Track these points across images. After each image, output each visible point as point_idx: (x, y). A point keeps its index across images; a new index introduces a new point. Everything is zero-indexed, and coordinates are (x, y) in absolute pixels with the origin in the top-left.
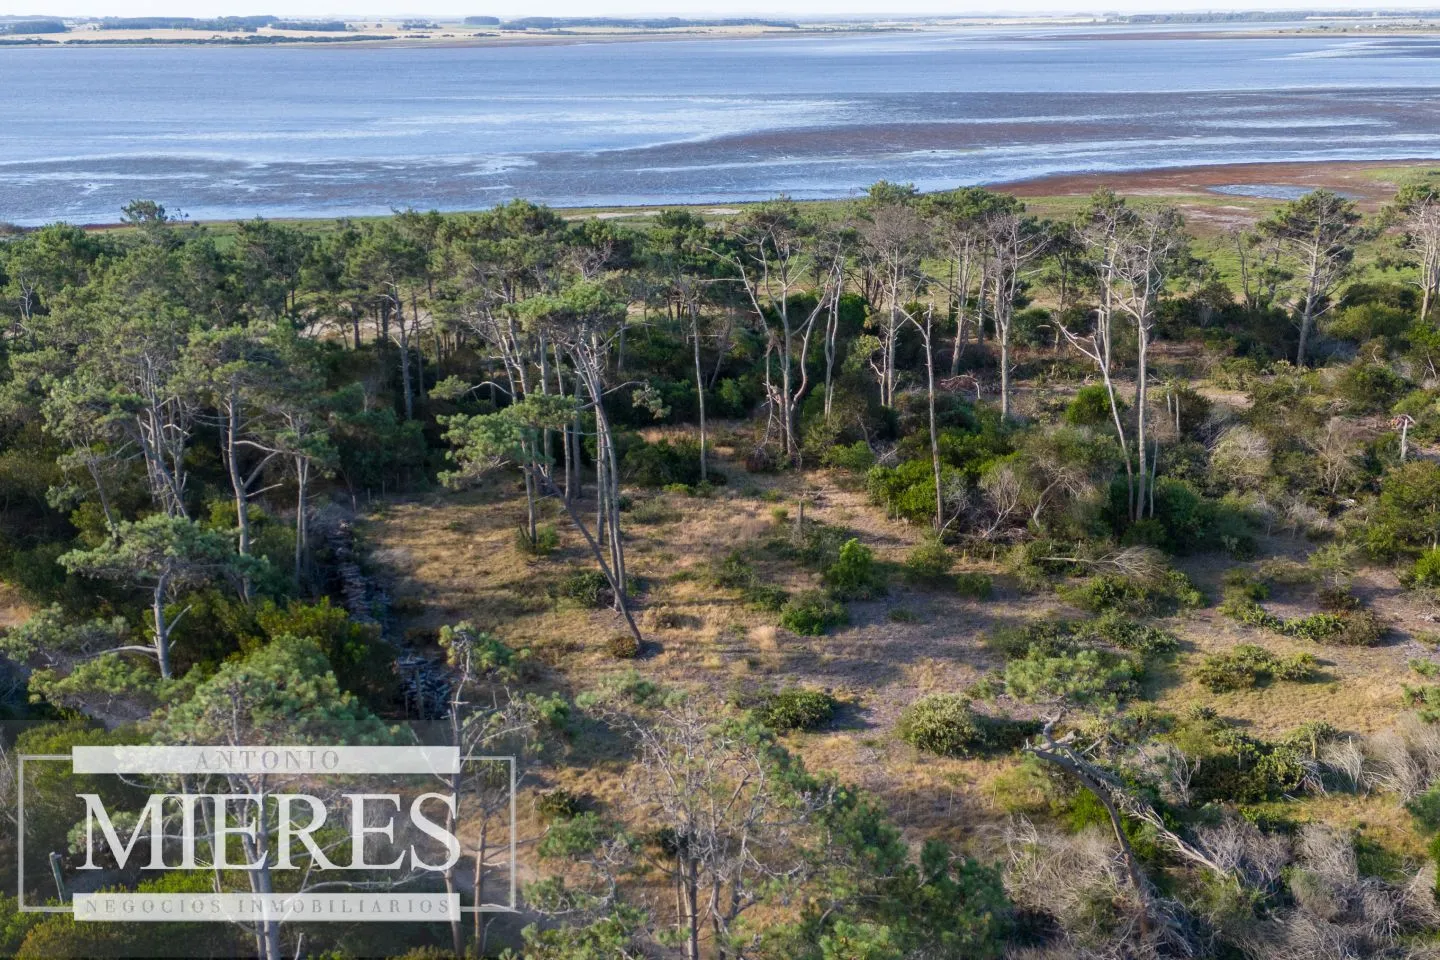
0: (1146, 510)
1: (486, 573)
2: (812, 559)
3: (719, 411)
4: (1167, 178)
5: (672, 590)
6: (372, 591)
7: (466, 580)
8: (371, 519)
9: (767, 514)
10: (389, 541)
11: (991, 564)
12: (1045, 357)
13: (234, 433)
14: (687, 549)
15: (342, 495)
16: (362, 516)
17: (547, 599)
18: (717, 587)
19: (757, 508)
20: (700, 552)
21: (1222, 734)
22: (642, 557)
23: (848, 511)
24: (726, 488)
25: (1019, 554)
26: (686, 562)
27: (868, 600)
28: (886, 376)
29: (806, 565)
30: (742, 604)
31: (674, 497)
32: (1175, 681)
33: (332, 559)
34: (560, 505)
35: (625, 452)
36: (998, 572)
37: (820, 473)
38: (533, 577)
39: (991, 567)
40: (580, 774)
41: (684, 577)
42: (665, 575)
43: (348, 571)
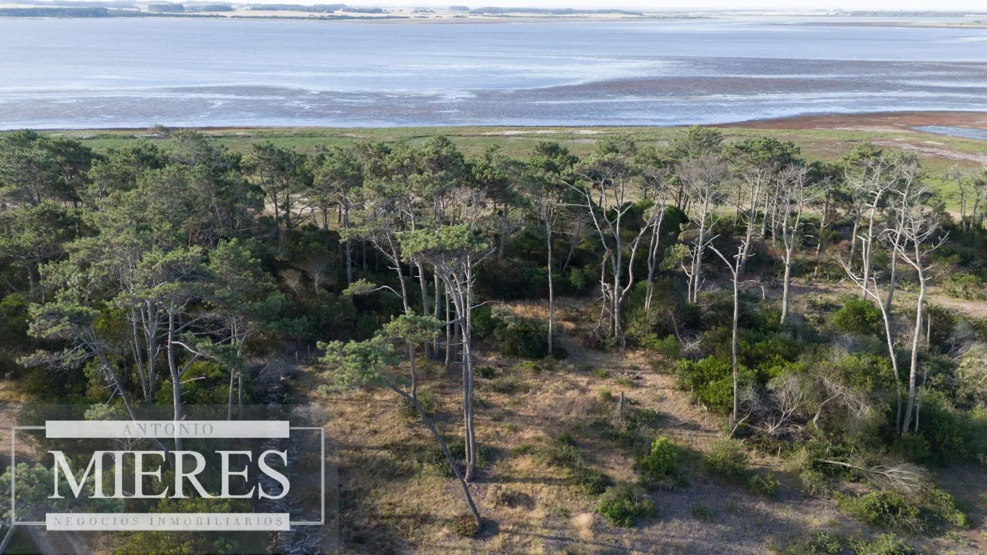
0: (912, 425)
1: (375, 432)
2: (631, 443)
3: (565, 290)
4: (883, 120)
5: (513, 463)
7: (358, 438)
8: (306, 370)
9: (597, 390)
10: (313, 394)
11: (777, 459)
12: (810, 258)
14: (529, 421)
16: (300, 367)
17: (416, 464)
18: (549, 465)
19: (589, 383)
20: (540, 425)
22: (495, 426)
23: (659, 393)
24: (566, 362)
25: (801, 457)
26: (528, 434)
27: (671, 491)
28: (693, 272)
29: (623, 447)
30: (567, 485)
31: (524, 371)
34: (440, 369)
35: (494, 327)
36: (782, 469)
37: (639, 353)
38: (409, 440)
39: (776, 463)
41: (524, 451)
42: (511, 446)
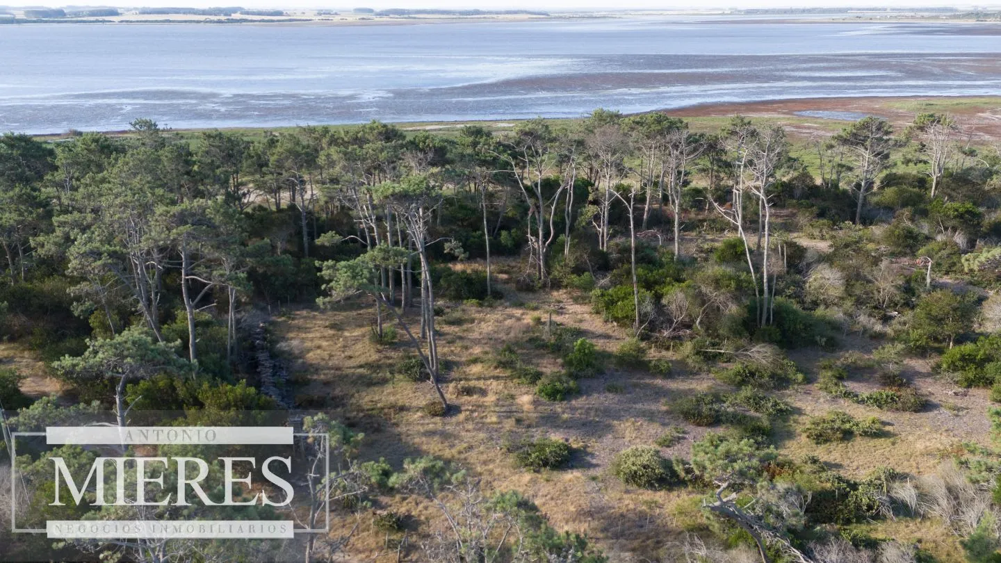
0: (768, 319)
1: (350, 357)
2: (557, 349)
3: (499, 250)
4: (770, 106)
5: (467, 370)
6: (276, 369)
7: (337, 362)
8: (280, 320)
9: (529, 319)
10: (291, 335)
11: (670, 353)
12: (700, 217)
13: (186, 271)
14: (477, 342)
15: (262, 304)
16: (274, 318)
17: (388, 375)
18: (496, 368)
19: (523, 314)
20: (486, 344)
21: (824, 475)
22: (449, 347)
23: (579, 317)
24: (503, 301)
25: (688, 348)
26: (477, 350)
27: (592, 377)
28: (603, 229)
29: (553, 352)
30: (512, 379)
31: (470, 307)
32: (790, 435)
33: (253, 348)
34: (399, 311)
35: (440, 277)
36: (674, 358)
37: (562, 291)
38: (380, 360)
39: (669, 355)
40: (404, 499)
41: (475, 361)
42: (463, 359)
43: (262, 356)
